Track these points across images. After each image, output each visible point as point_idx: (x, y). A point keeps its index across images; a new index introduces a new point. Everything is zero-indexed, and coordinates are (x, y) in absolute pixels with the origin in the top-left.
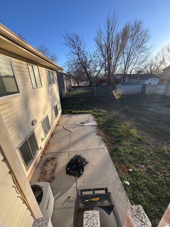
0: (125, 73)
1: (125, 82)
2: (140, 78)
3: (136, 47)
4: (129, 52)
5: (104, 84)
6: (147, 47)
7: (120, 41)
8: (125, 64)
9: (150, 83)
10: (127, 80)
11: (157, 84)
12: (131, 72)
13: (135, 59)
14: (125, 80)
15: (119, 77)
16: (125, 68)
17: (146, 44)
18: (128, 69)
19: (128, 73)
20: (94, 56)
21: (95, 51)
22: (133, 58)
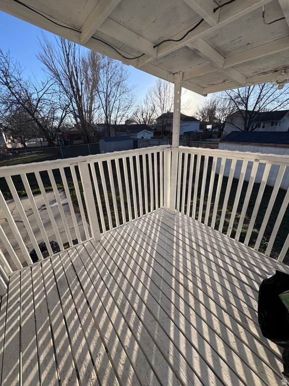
0: (108, 123)
1: (111, 136)
2: (129, 130)
3: (113, 84)
4: (105, 91)
5: (75, 142)
6: (129, 87)
7: (89, 72)
8: (105, 108)
9: (143, 138)
10: (113, 134)
11: (152, 138)
12: (115, 122)
13: (117, 102)
14: (109, 133)
15: (101, 129)
16: (106, 115)
17: (126, 81)
18: (110, 116)
19: (111, 123)
20: (44, 91)
21: (43, 83)
22: (113, 100)
